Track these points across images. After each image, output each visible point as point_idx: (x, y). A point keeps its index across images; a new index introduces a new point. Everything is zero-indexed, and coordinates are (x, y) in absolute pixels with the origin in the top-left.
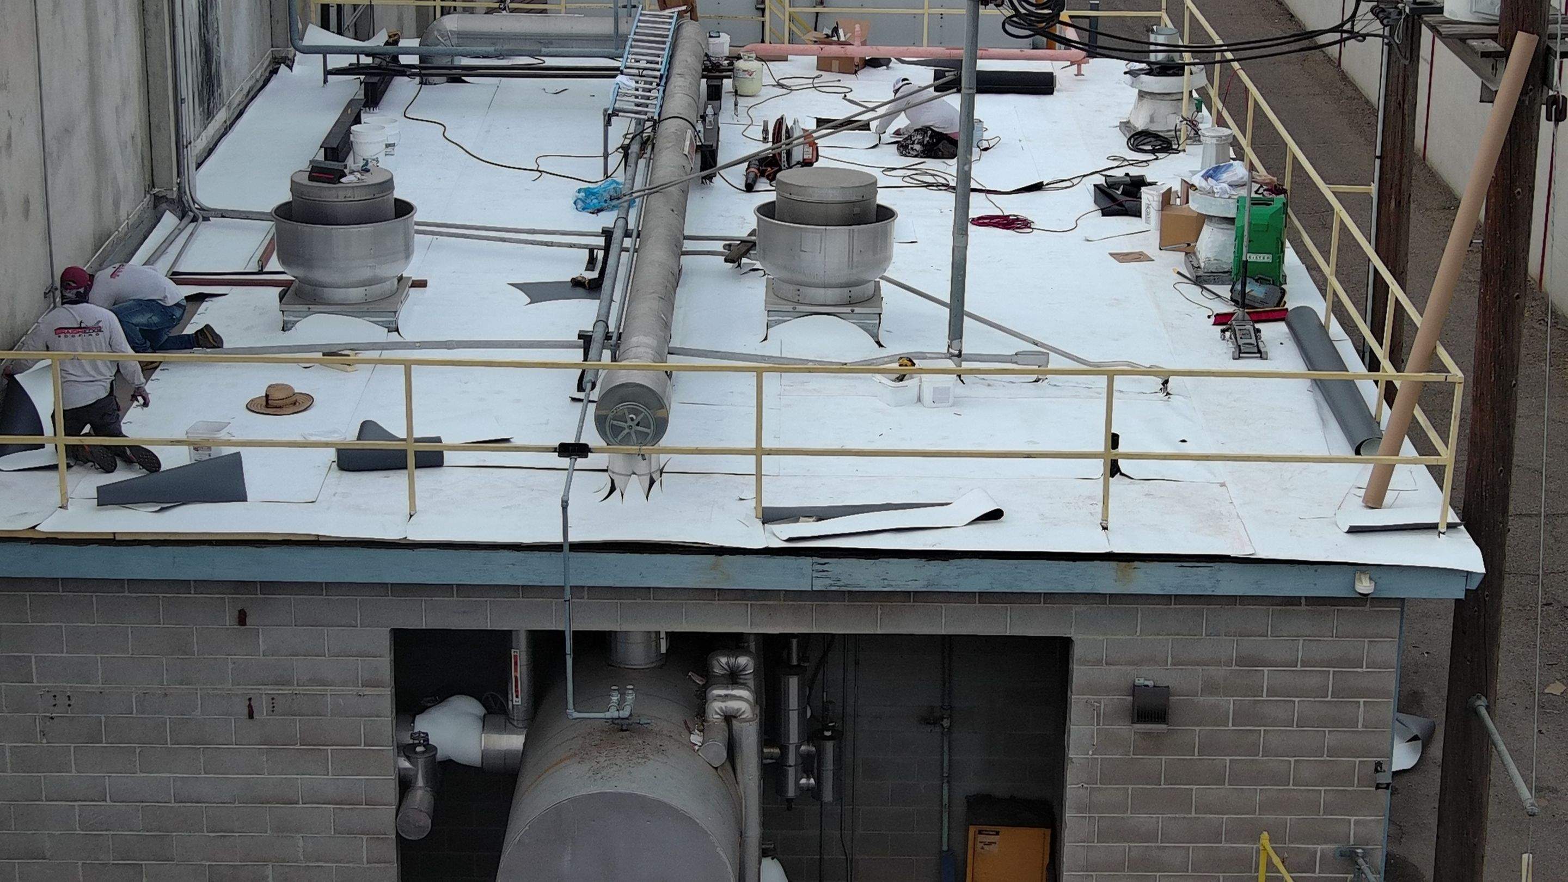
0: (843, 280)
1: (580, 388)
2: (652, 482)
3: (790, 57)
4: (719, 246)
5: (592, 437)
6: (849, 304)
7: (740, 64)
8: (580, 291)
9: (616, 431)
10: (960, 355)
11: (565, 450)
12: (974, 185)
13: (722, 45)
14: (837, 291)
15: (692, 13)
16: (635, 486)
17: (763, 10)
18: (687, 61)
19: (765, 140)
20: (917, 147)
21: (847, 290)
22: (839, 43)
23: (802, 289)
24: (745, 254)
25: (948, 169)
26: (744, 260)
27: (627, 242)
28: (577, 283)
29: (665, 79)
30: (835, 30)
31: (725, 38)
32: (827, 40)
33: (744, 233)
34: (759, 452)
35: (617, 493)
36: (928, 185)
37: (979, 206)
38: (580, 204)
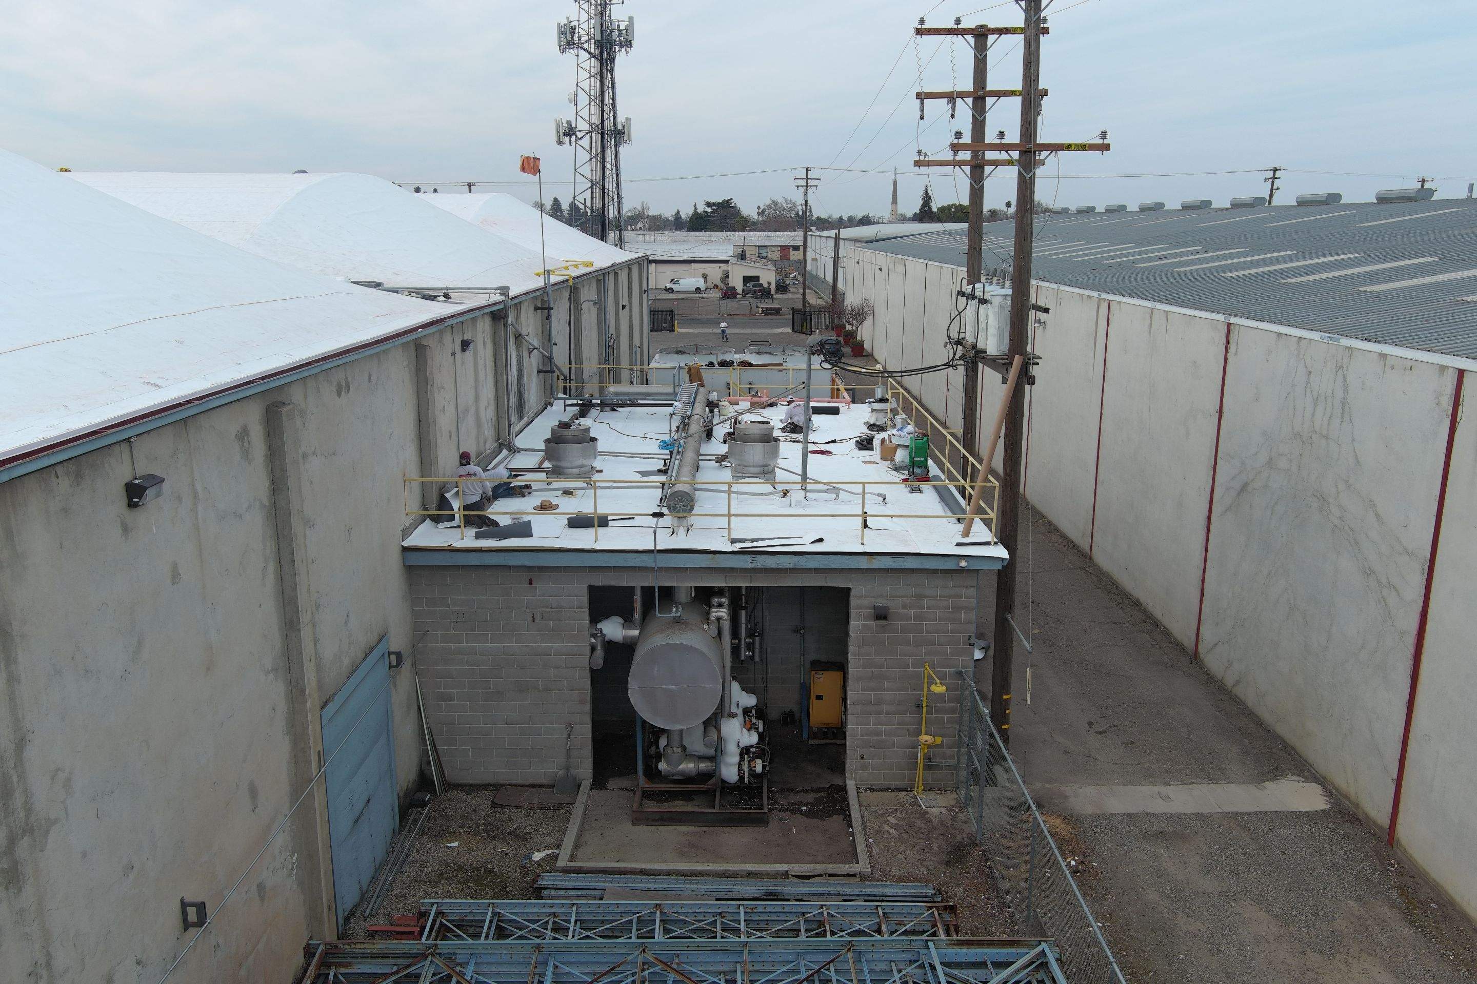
0: (761, 464)
1: (661, 502)
2: (688, 529)
3: (740, 403)
4: (714, 458)
5: (665, 510)
6: (764, 473)
7: (721, 403)
8: (661, 473)
9: (675, 508)
10: (805, 489)
11: (655, 515)
12: (809, 441)
13: (714, 396)
14: (759, 468)
15: (702, 385)
16: (682, 531)
17: (729, 388)
18: (701, 398)
19: (731, 428)
20: (788, 429)
21: (762, 468)
22: (758, 397)
23: (746, 468)
24: (723, 460)
25: (800, 436)
26: (723, 463)
27: (678, 457)
28: (660, 471)
29: (693, 404)
30: (757, 393)
31: (715, 394)
32: (754, 396)
33: (723, 453)
34: (729, 515)
35: (675, 534)
36: (792, 441)
37: (811, 447)
38: (661, 447)
